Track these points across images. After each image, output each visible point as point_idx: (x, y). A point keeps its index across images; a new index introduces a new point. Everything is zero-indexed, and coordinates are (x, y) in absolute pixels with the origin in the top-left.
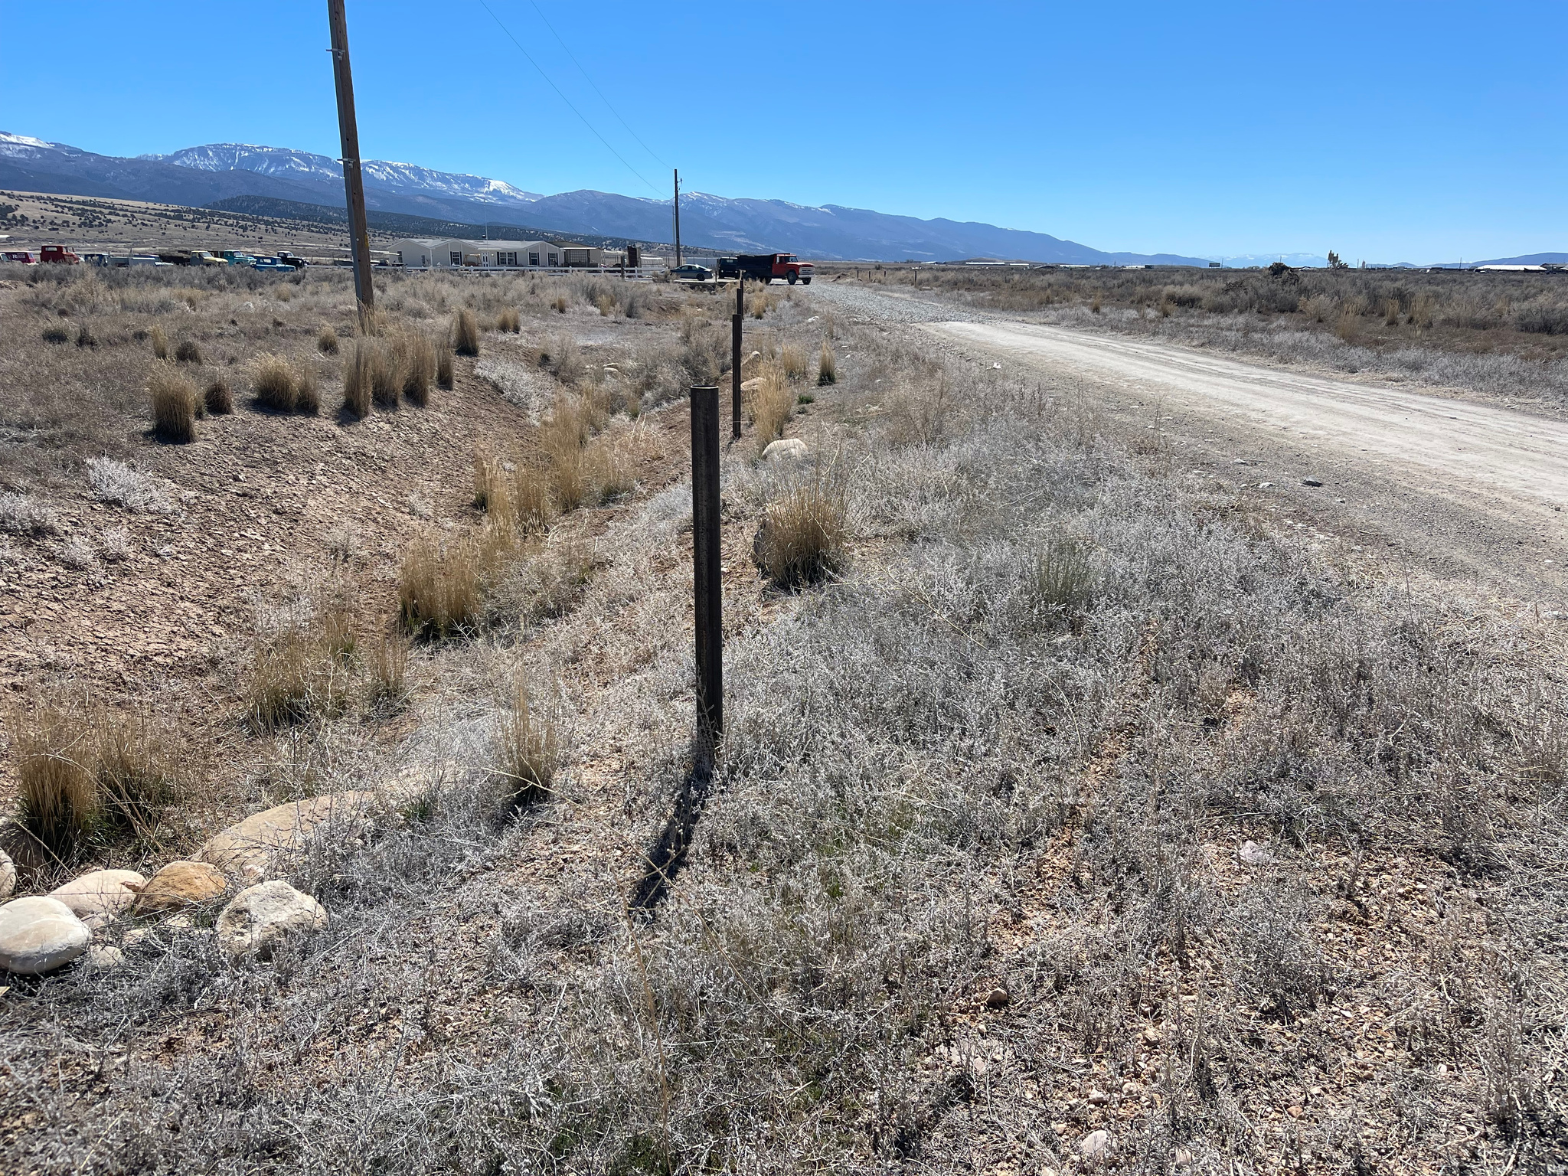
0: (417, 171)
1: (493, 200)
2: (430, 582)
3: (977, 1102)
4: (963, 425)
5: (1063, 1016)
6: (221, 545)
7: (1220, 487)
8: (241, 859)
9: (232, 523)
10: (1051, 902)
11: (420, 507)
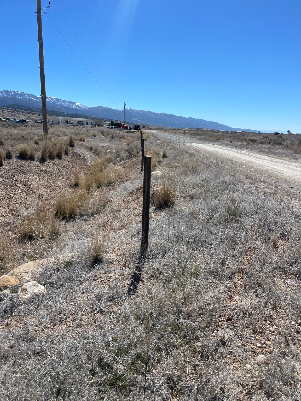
0: (57, 100)
1: (76, 108)
2: (64, 205)
3: (227, 346)
5: (247, 323)
6: (10, 193)
7: (269, 188)
8: (22, 275)
9: (13, 187)
10: (239, 293)
11: (61, 185)
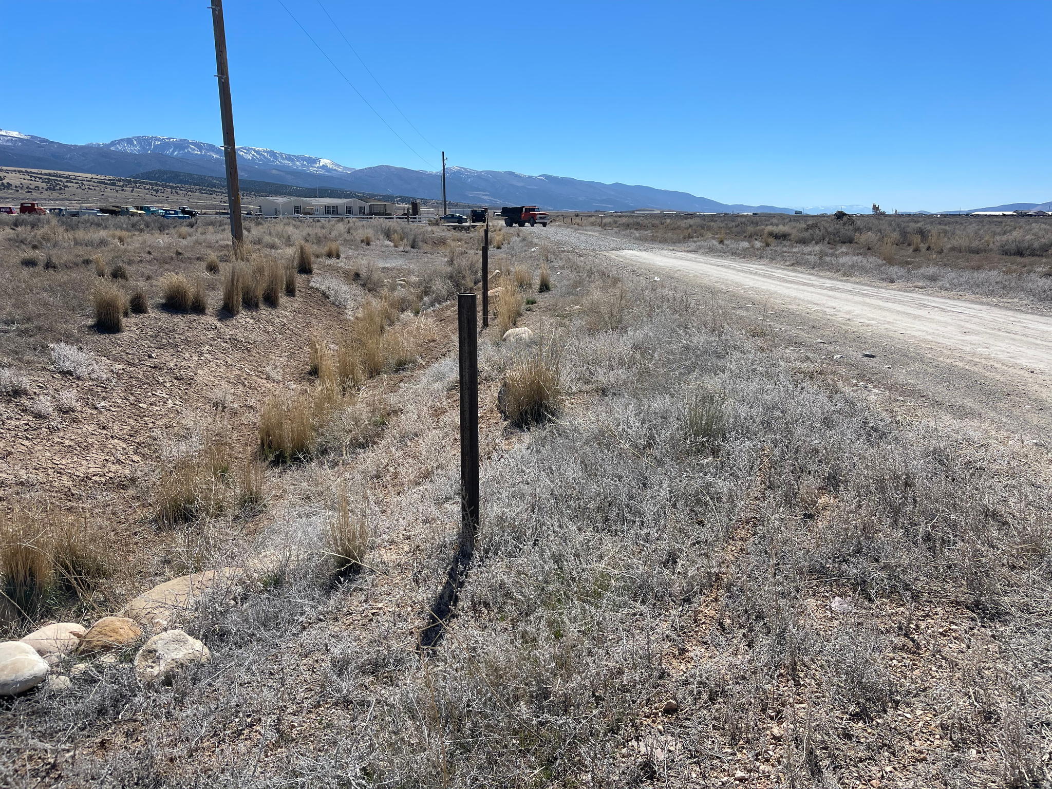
0: (272, 153)
1: (321, 172)
2: (280, 425)
3: (658, 780)
4: (636, 318)
5: (716, 719)
6: (139, 401)
7: (808, 358)
8: (151, 615)
9: (147, 386)
10: (705, 640)
11: (273, 374)
